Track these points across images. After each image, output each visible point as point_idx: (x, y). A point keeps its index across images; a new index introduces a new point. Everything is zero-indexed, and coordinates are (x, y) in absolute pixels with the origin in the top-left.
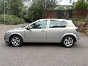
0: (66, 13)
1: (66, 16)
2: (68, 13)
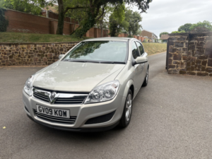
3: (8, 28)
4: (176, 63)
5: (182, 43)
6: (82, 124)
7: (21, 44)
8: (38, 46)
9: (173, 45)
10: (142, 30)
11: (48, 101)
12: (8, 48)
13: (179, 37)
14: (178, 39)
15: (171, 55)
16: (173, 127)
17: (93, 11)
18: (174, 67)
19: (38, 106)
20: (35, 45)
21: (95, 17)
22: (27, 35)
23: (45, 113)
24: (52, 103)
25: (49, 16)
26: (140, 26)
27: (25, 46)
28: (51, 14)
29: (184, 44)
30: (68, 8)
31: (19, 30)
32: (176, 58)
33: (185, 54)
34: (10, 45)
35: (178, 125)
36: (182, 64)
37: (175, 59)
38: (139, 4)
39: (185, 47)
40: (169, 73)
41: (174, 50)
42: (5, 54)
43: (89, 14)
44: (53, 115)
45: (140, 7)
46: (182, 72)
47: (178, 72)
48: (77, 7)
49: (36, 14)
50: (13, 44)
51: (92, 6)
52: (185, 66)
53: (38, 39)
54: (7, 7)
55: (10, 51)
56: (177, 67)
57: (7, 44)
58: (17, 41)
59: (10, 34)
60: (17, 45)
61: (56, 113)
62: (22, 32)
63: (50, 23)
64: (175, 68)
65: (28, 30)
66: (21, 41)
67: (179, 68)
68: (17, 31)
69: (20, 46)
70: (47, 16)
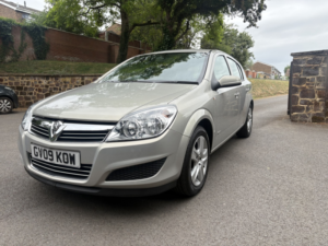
2: (28, 38)
3: (48, 55)
4: (306, 103)
5: (316, 68)
6: (101, 180)
7: (63, 76)
8: (86, 78)
9: (299, 72)
10: (254, 62)
11: (47, 137)
12: (44, 82)
13: (310, 58)
14: (309, 62)
15: (296, 90)
16: (284, 203)
17: (172, 26)
18: (301, 109)
19: (32, 146)
20: (83, 77)
21: (175, 35)
22: (74, 64)
23: (43, 159)
24: (52, 140)
25: (109, 39)
26: (250, 54)
27: (68, 79)
28: (111, 35)
29: (320, 70)
30: (135, 25)
31: (64, 58)
32: (305, 93)
33: (321, 87)
34: (47, 77)
35: (296, 199)
36: (317, 104)
37: (303, 96)
38: (245, 13)
39: (320, 75)
40: (293, 120)
41: (301, 81)
42: (40, 90)
43: (165, 31)
44: (55, 161)
45: (247, 18)
46: (317, 119)
47: (310, 119)
48: (149, 23)
49: (89, 35)
50: (52, 77)
51: (170, 19)
52: (322, 109)
53: (87, 69)
54: (48, 25)
55: (47, 86)
56: (308, 109)
57: (43, 77)
58: (57, 72)
59: (50, 62)
60: (57, 77)
61: (58, 157)
62: (68, 61)
63: (110, 48)
64: (304, 112)
65: (77, 59)
66: (63, 72)
67: (312, 112)
68: (61, 60)
69: (61, 80)
70: (106, 39)
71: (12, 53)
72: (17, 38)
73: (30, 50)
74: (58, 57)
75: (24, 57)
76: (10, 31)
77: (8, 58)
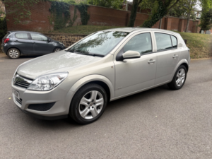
0: (75, 12)
1: (74, 20)
2: (78, 13)
3: (89, 22)
31: (98, 23)
49: (115, 7)
62: (100, 24)
70: (126, 10)
71: (69, 21)
72: (72, 13)
73: (79, 19)
74: (94, 23)
75: (75, 23)
76: (69, 9)
77: (67, 25)
